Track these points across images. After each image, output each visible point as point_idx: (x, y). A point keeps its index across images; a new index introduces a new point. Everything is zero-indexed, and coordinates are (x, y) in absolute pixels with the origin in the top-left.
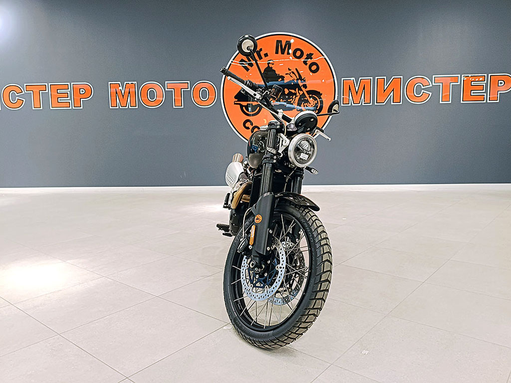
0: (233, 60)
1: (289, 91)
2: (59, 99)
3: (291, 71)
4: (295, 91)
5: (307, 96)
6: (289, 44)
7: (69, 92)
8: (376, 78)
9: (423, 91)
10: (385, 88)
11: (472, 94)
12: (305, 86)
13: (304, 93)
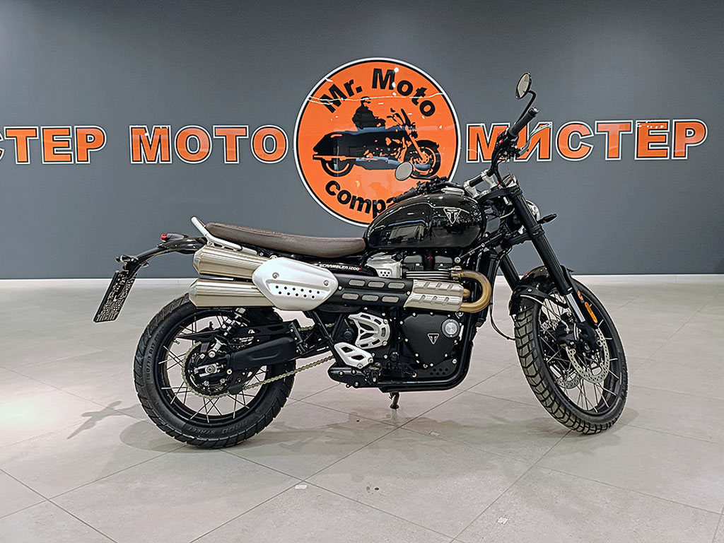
0: (312, 95)
1: (393, 141)
2: (55, 149)
3: (394, 113)
4: (401, 141)
6: (391, 75)
7: (70, 140)
9: (581, 143)
11: (650, 148)
12: (415, 134)
13: (413, 144)
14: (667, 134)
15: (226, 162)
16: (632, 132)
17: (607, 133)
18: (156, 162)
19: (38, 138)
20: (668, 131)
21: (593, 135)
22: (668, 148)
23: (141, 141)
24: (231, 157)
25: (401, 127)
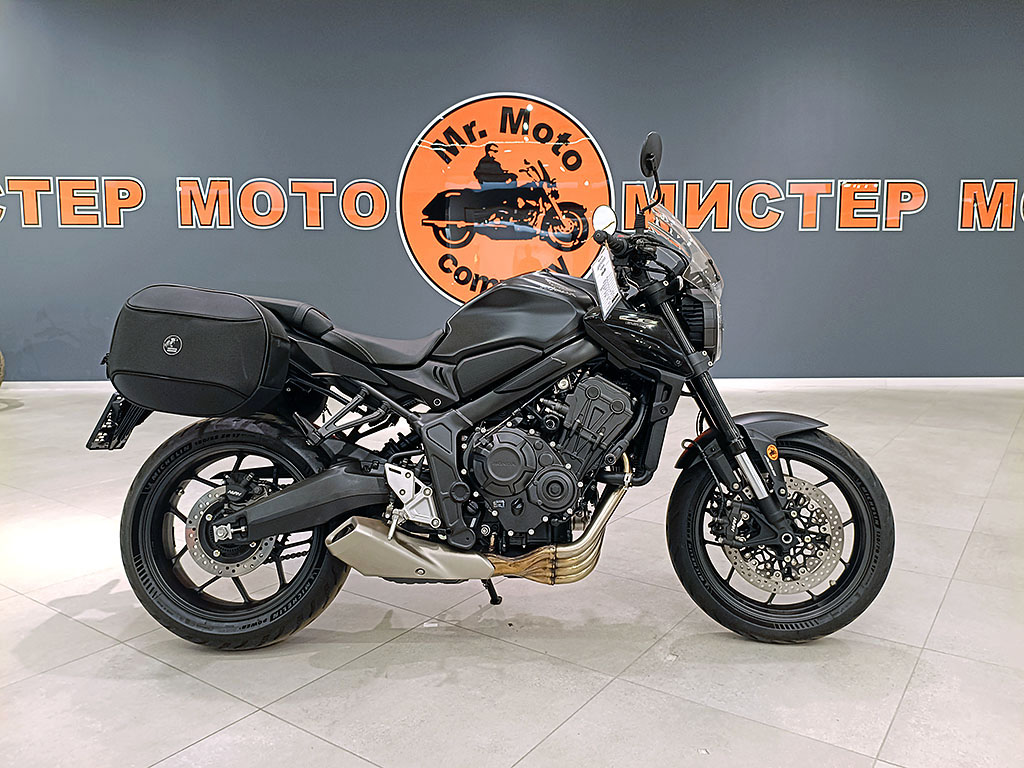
0: (423, 138)
1: (526, 203)
2: (76, 208)
3: (528, 166)
4: (538, 202)
5: (559, 213)
6: (525, 115)
7: (96, 196)
8: (685, 182)
9: (768, 208)
10: (701, 201)
11: (856, 216)
12: (555, 194)
13: (553, 207)
14: (877, 198)
15: (306, 228)
16: (833, 195)
17: (801, 196)
18: (212, 227)
19: (52, 192)
20: (879, 194)
21: (783, 198)
22: (879, 216)
23: (192, 198)
24: (313, 220)
25: (538, 184)
